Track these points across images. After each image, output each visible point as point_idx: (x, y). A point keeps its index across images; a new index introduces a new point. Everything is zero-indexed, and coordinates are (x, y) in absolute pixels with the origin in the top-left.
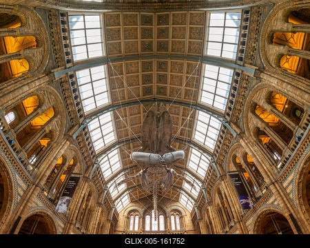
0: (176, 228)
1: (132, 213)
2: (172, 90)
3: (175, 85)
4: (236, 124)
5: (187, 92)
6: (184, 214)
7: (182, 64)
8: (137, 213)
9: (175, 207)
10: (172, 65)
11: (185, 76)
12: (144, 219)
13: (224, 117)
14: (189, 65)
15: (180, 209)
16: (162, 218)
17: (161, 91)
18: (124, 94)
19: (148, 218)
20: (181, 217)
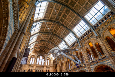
0: (48, 64)
1: (32, 57)
2: (66, 22)
3: (68, 21)
4: (81, 43)
5: (70, 25)
6: (51, 60)
7: (75, 15)
8: (34, 57)
9: (48, 57)
10: (71, 13)
11: (73, 20)
12: (37, 59)
13: (78, 39)
14: (77, 17)
15: (50, 58)
16: (43, 60)
17: (62, 20)
18: (49, 16)
19: (38, 59)
20: (50, 61)
